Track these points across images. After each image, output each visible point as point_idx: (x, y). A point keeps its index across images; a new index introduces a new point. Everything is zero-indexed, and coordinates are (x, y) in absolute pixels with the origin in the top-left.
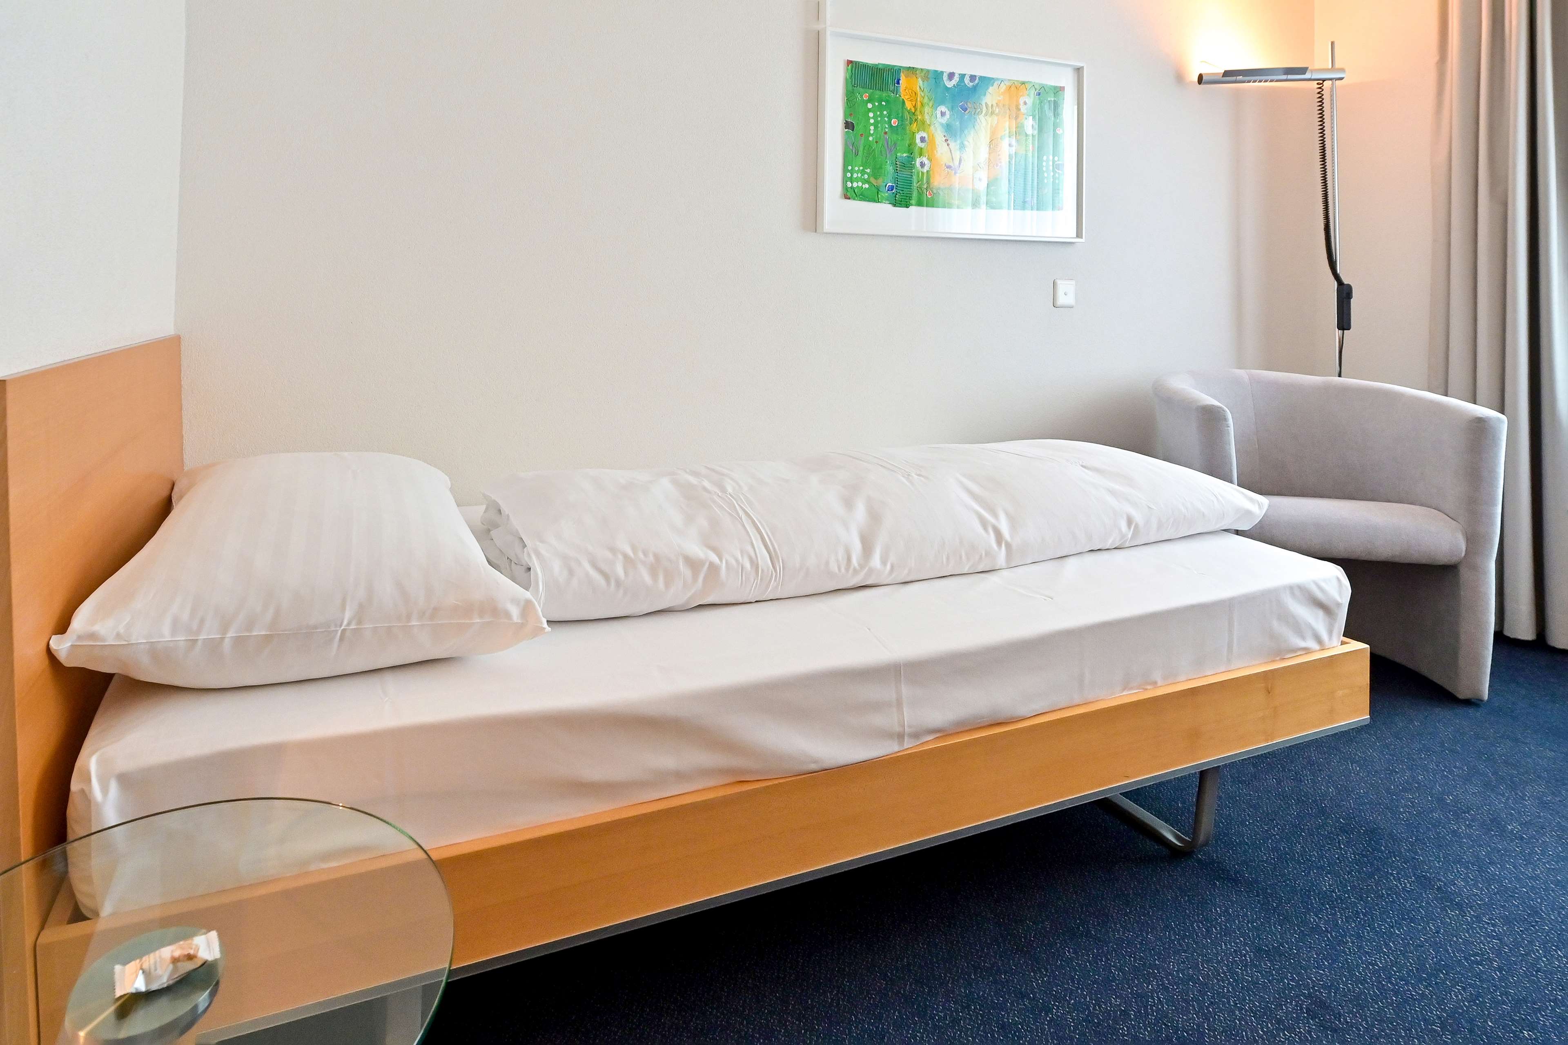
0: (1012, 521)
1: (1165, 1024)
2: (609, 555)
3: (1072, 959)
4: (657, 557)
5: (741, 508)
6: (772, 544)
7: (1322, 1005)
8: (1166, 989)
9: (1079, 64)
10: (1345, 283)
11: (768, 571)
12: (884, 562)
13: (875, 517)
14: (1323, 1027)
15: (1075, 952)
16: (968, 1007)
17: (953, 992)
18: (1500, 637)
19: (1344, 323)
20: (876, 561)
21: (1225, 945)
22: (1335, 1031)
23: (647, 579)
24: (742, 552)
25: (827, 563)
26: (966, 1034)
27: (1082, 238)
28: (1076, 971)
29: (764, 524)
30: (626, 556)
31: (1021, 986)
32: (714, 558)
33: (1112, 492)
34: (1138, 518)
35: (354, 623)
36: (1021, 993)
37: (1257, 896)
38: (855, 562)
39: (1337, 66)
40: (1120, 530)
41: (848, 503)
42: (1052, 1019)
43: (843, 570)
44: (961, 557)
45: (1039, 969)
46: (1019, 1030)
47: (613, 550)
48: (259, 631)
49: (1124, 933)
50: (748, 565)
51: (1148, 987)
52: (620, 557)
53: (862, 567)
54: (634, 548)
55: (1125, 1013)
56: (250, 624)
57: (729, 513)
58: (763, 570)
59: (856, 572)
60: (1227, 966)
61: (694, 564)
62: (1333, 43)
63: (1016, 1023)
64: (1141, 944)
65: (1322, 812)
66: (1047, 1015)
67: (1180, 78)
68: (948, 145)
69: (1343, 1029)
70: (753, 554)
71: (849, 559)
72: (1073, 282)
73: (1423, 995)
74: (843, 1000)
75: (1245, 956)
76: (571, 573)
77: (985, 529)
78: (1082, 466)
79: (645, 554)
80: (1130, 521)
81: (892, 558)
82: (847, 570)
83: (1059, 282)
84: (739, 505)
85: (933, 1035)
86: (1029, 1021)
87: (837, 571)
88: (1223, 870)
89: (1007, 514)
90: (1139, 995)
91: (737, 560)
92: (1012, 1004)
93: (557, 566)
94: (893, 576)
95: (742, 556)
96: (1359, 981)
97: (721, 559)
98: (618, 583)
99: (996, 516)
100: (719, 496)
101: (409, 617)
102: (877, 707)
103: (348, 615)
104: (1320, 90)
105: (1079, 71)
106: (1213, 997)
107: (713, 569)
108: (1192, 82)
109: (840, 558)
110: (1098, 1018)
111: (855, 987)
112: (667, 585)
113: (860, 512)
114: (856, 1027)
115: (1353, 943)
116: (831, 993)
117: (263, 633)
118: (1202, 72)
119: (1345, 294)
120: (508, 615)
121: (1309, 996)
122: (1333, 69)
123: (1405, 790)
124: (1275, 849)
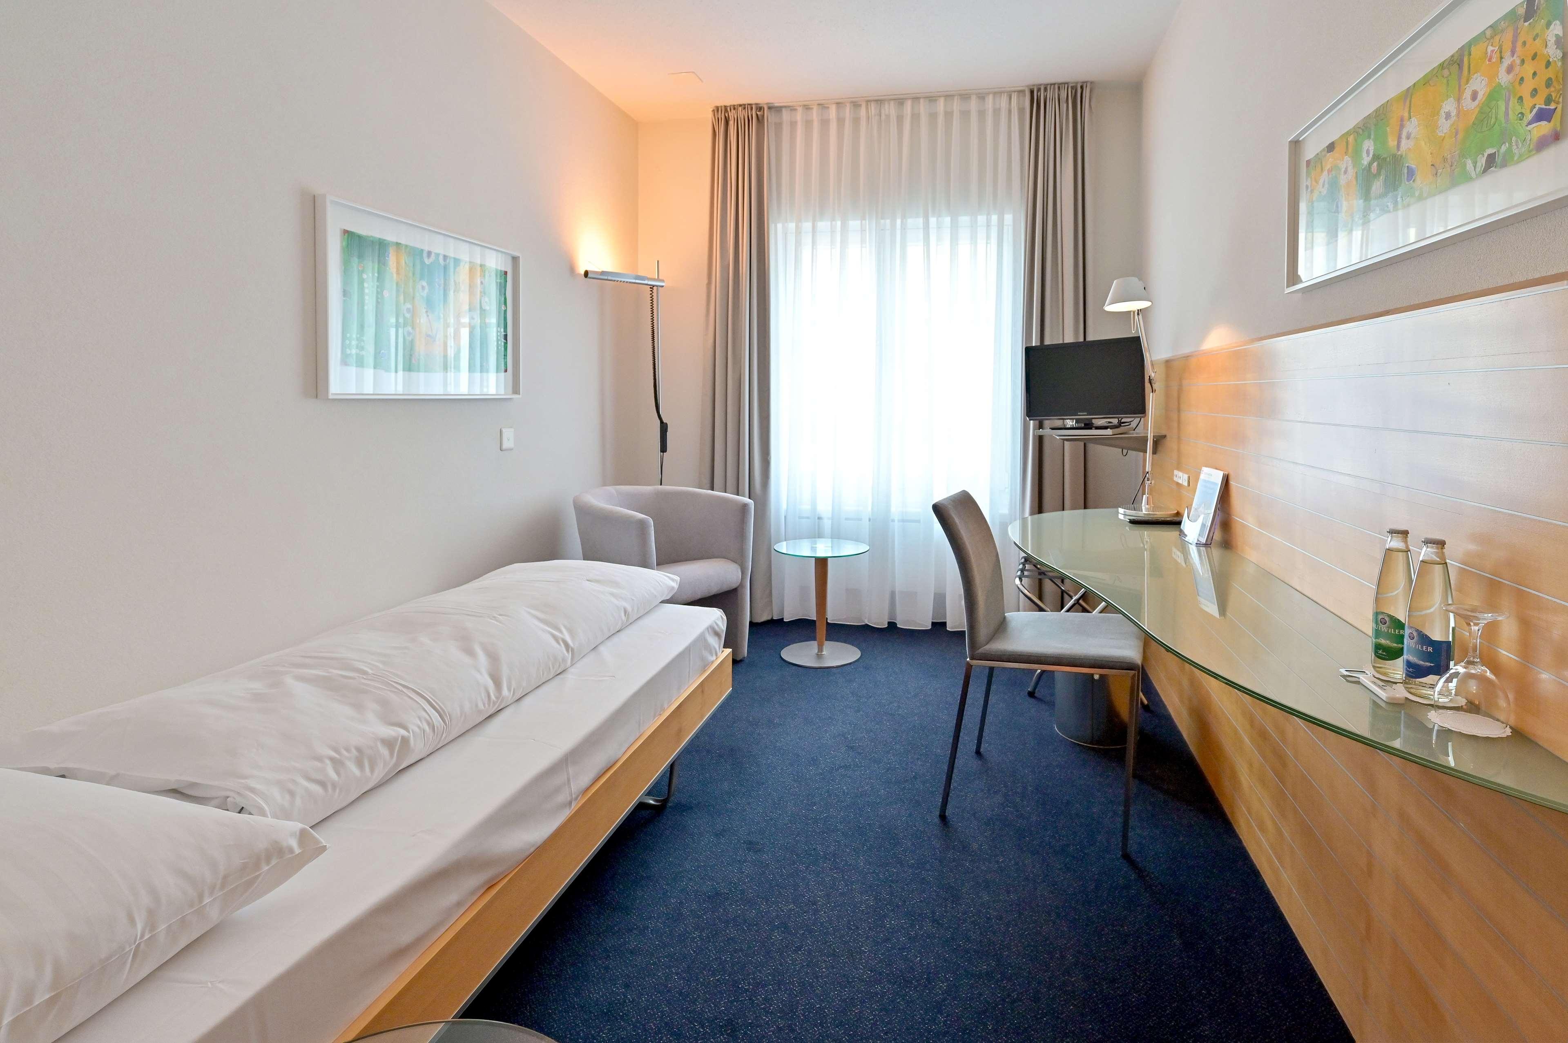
0: (571, 631)
1: (699, 895)
2: (318, 764)
3: (643, 895)
4: (359, 750)
5: (395, 682)
6: (439, 705)
7: (751, 843)
8: (691, 879)
9: (516, 254)
10: (664, 422)
11: (441, 727)
12: (509, 690)
13: (494, 658)
14: (756, 852)
15: (643, 891)
16: (609, 956)
17: (595, 955)
18: (751, 624)
19: (664, 449)
20: (505, 692)
21: (703, 841)
22: (760, 851)
23: (356, 772)
24: (420, 718)
25: (477, 705)
26: (616, 970)
27: (520, 394)
28: (648, 900)
29: (425, 691)
30: (332, 759)
31: (627, 926)
32: (403, 732)
33: (612, 594)
34: (629, 609)
35: (147, 932)
36: (629, 929)
37: (704, 810)
38: (493, 697)
39: (660, 278)
40: (622, 620)
41: (470, 652)
42: (652, 930)
43: (487, 705)
44: (550, 669)
45: (631, 912)
46: (640, 948)
47: (319, 759)
48: (41, 998)
49: (659, 866)
50: (426, 728)
51: (683, 884)
52: (328, 762)
53: (497, 698)
54: (336, 751)
55: (681, 903)
56: (28, 996)
57: (389, 690)
58: (437, 728)
59: (494, 703)
60: (709, 851)
61: (389, 743)
62: (658, 261)
63: (637, 945)
64: (669, 865)
65: (708, 751)
66: (648, 930)
67: (572, 270)
68: (428, 316)
69: (762, 848)
70: (428, 717)
71: (489, 696)
72: (512, 430)
73: (780, 814)
74: (537, 1007)
75: (713, 841)
76: (292, 794)
77: (559, 643)
78: (587, 580)
79: (348, 750)
80: (625, 611)
81: (514, 685)
82: (489, 705)
83: (504, 430)
84: (391, 681)
85: (599, 983)
86: (642, 940)
87: (483, 708)
88: (683, 806)
89: (565, 627)
90: (682, 890)
91: (419, 727)
92: (629, 938)
93: (276, 793)
94: (514, 697)
95: (421, 721)
96: (758, 823)
97: (408, 732)
98: (334, 786)
99: (561, 632)
100: (365, 679)
101: (201, 897)
102: (557, 790)
103: (139, 926)
104: (651, 292)
105: (515, 260)
106: (711, 869)
107: (405, 741)
108: (580, 274)
109: (483, 697)
110: (671, 914)
111: (539, 995)
112: (372, 770)
113: (482, 658)
114: (555, 1014)
115: (748, 808)
116: (526, 1009)
117: (47, 997)
118: (588, 269)
119: (664, 428)
120: (291, 850)
121: (744, 842)
122: (658, 280)
123: (734, 722)
124: (699, 782)
